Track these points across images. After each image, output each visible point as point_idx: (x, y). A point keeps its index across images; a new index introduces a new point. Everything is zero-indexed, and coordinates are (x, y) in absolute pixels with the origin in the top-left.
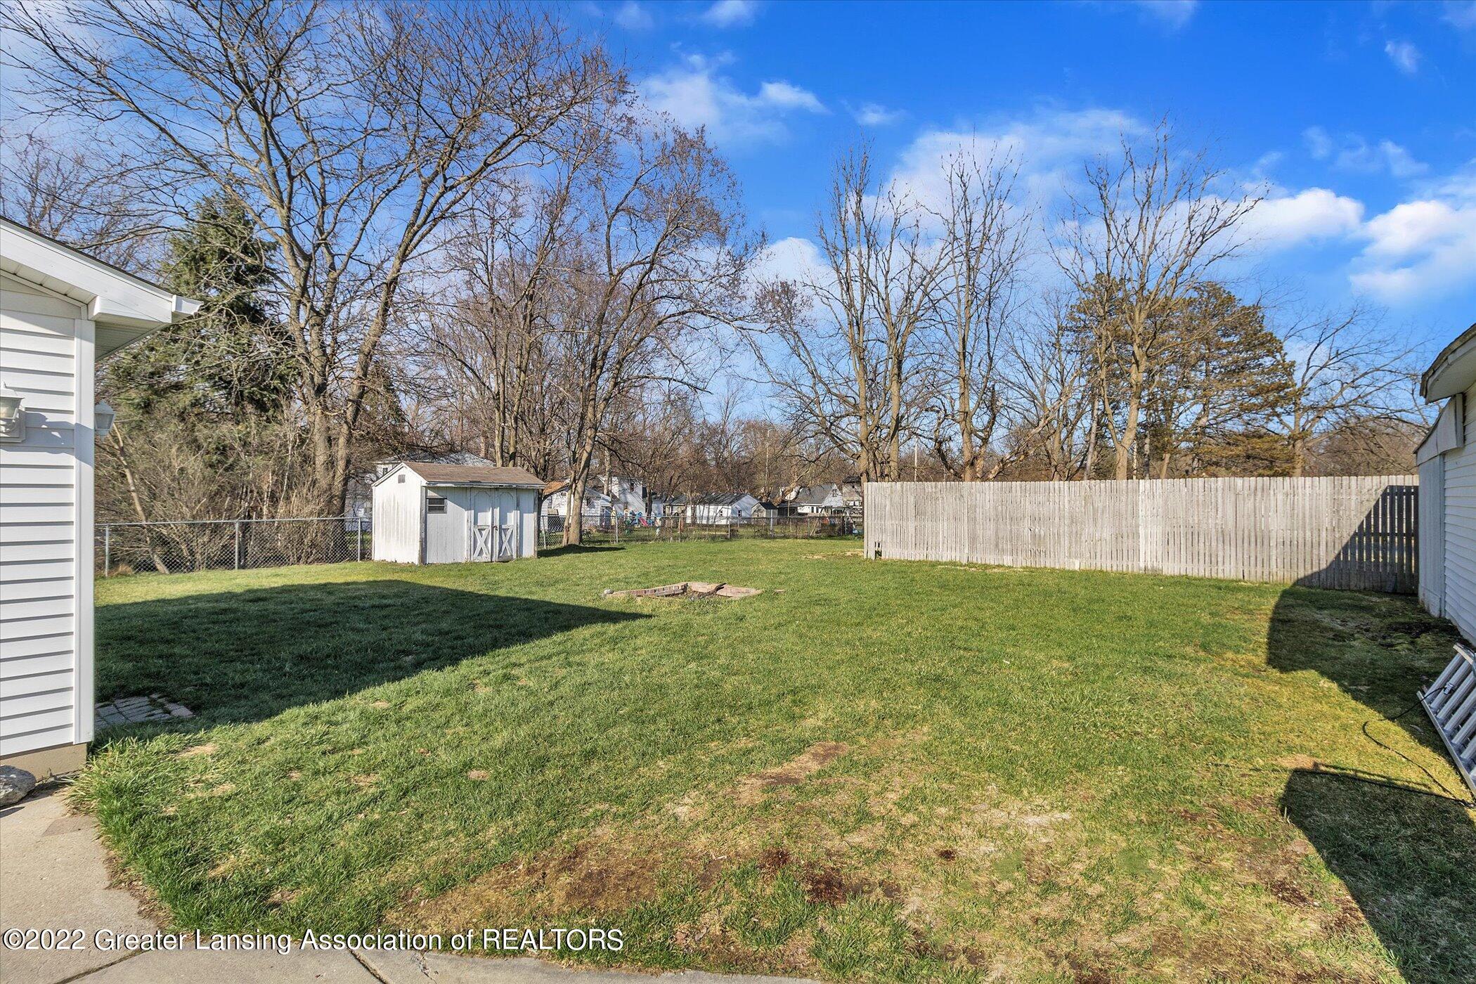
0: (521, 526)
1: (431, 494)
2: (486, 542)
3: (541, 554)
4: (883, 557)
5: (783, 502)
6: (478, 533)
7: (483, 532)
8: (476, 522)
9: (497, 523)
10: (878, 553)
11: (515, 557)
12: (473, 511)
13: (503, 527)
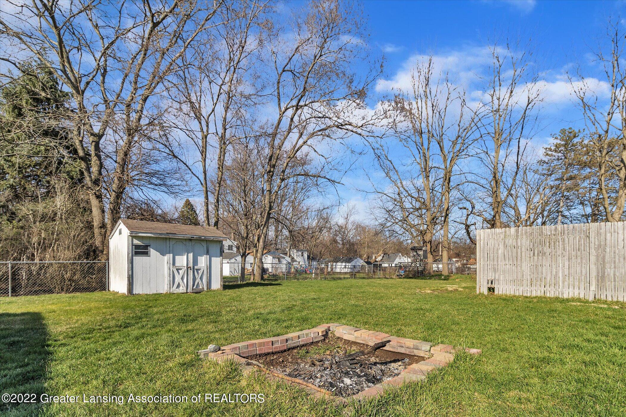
0: (210, 268)
1: (136, 242)
2: (182, 279)
3: (226, 287)
4: (496, 292)
5: (376, 261)
6: (176, 272)
7: (180, 271)
8: (174, 264)
9: (191, 265)
10: (491, 290)
11: (205, 289)
12: (171, 255)
13: (196, 267)
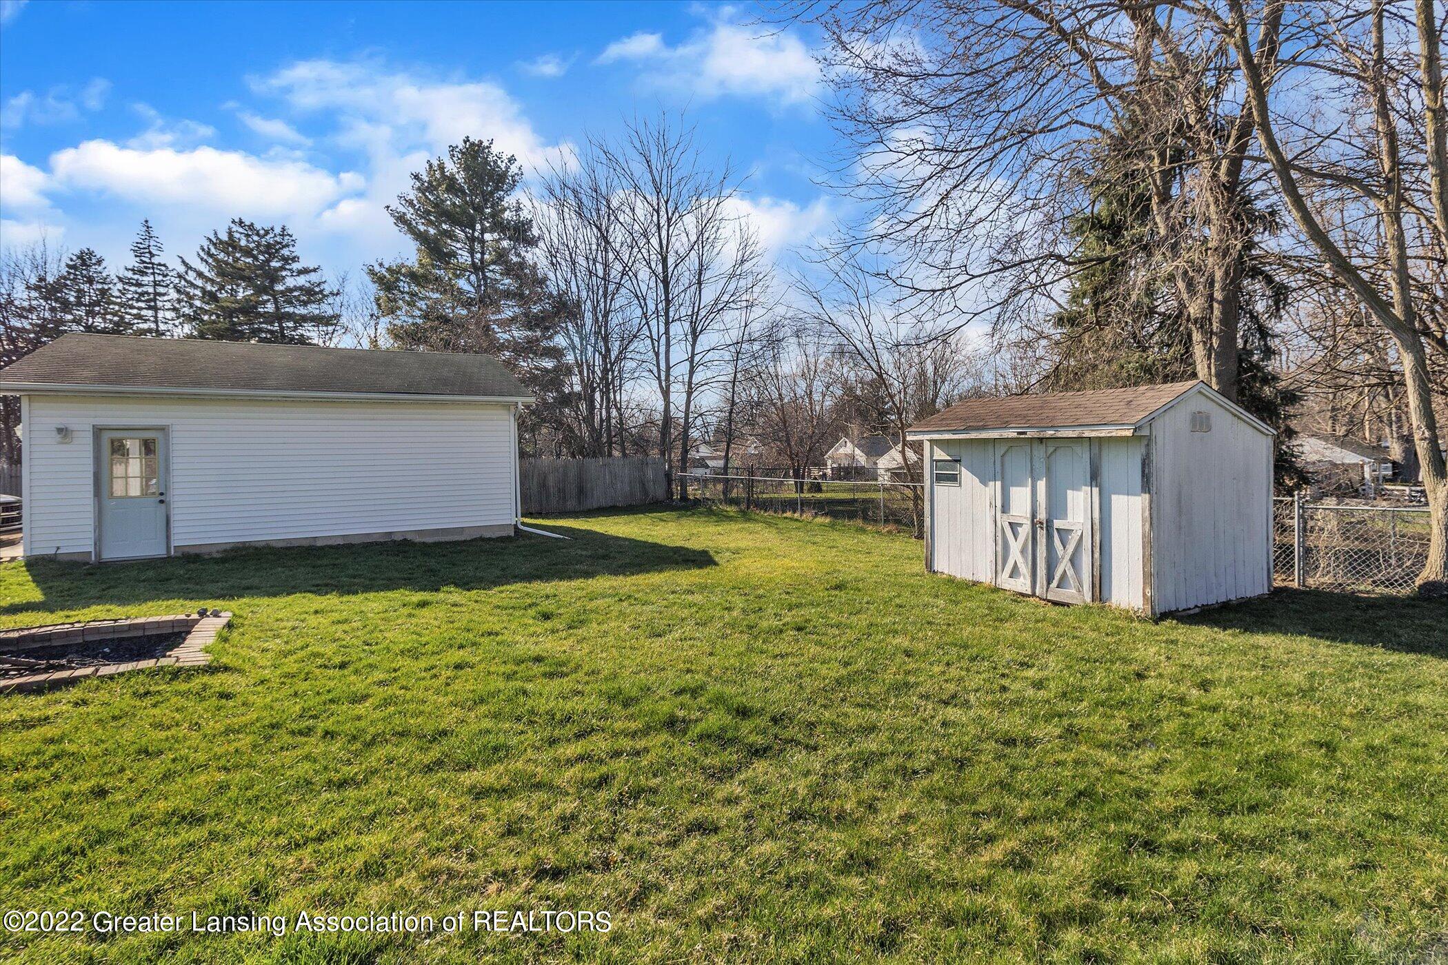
0: (1102, 528)
1: (937, 452)
2: (1023, 552)
6: (1009, 532)
7: (1019, 531)
8: (1005, 509)
9: (1042, 514)
11: (1088, 600)
12: (999, 484)
13: (1057, 524)
